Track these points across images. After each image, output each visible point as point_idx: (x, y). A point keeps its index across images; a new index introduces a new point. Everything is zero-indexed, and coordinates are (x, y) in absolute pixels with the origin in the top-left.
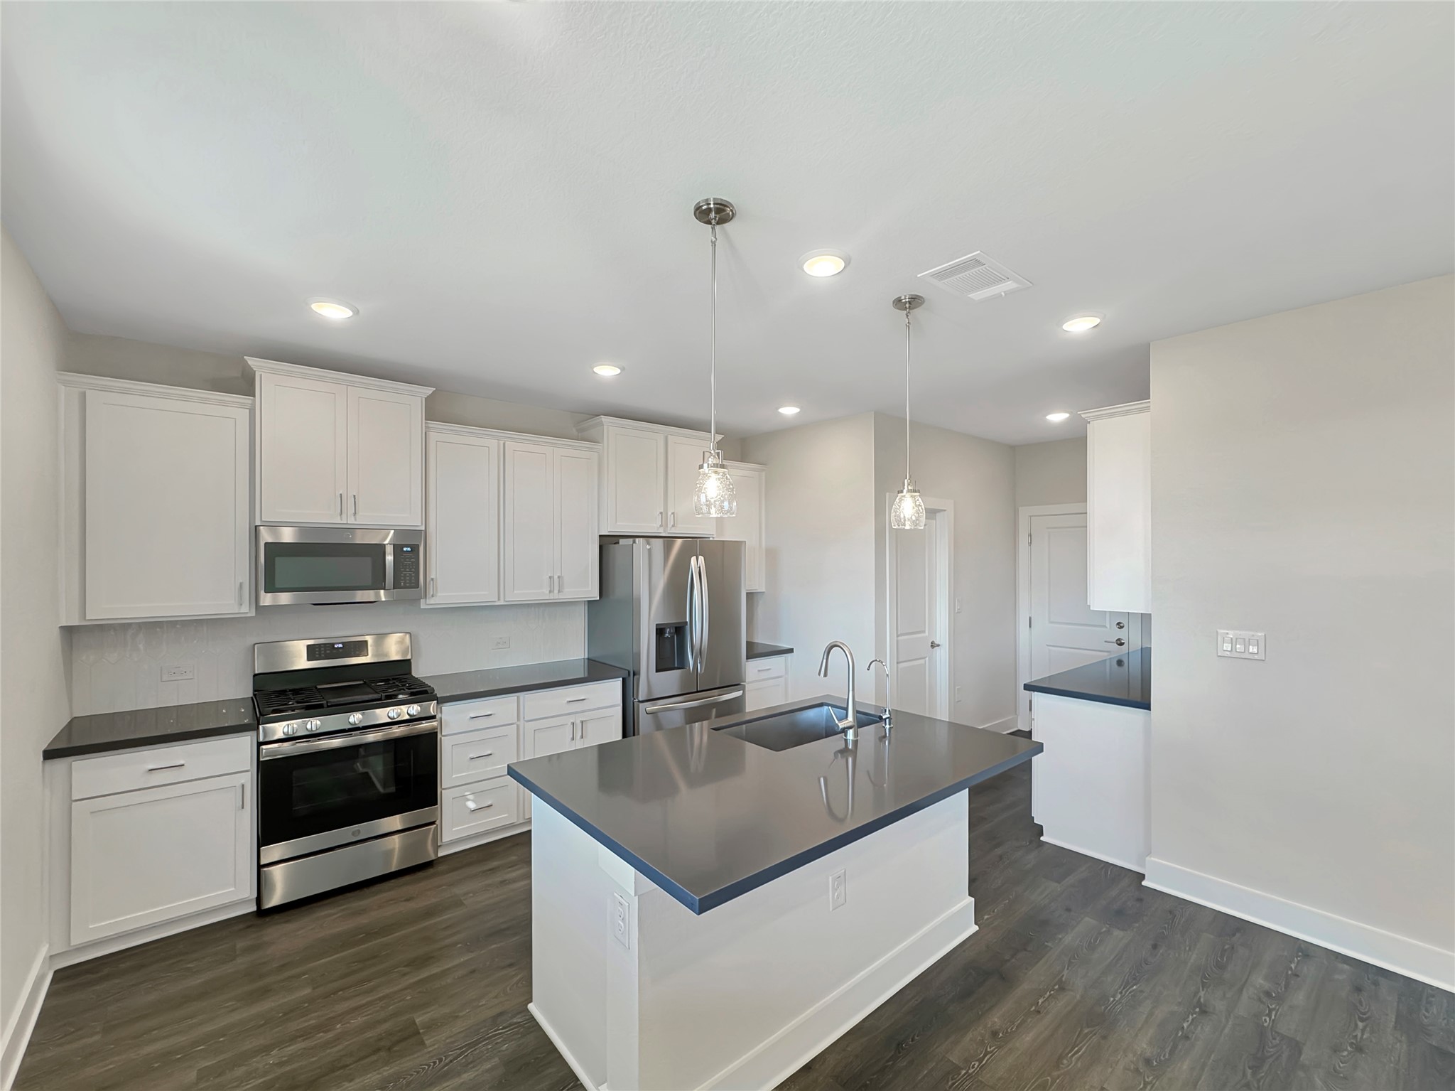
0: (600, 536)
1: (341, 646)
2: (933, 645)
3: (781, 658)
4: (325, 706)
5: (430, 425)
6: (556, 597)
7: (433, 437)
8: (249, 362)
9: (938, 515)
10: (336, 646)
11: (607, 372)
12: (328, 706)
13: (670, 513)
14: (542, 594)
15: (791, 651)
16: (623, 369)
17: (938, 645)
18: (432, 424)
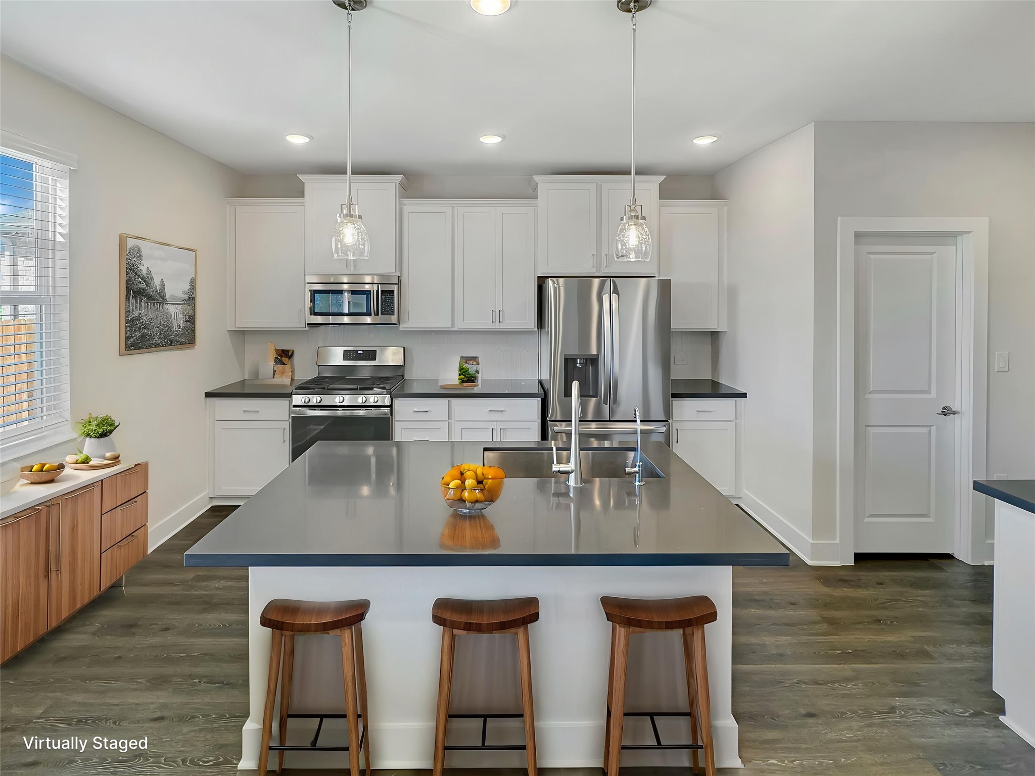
0: (538, 277)
1: (362, 352)
2: (946, 412)
3: (731, 402)
4: (326, 388)
5: (404, 202)
6: (497, 326)
7: (406, 210)
8: (300, 178)
9: (959, 238)
10: (359, 352)
11: (491, 140)
12: (328, 389)
13: (603, 255)
14: (485, 323)
15: (744, 395)
16: (504, 137)
17: (954, 413)
18: (405, 201)
